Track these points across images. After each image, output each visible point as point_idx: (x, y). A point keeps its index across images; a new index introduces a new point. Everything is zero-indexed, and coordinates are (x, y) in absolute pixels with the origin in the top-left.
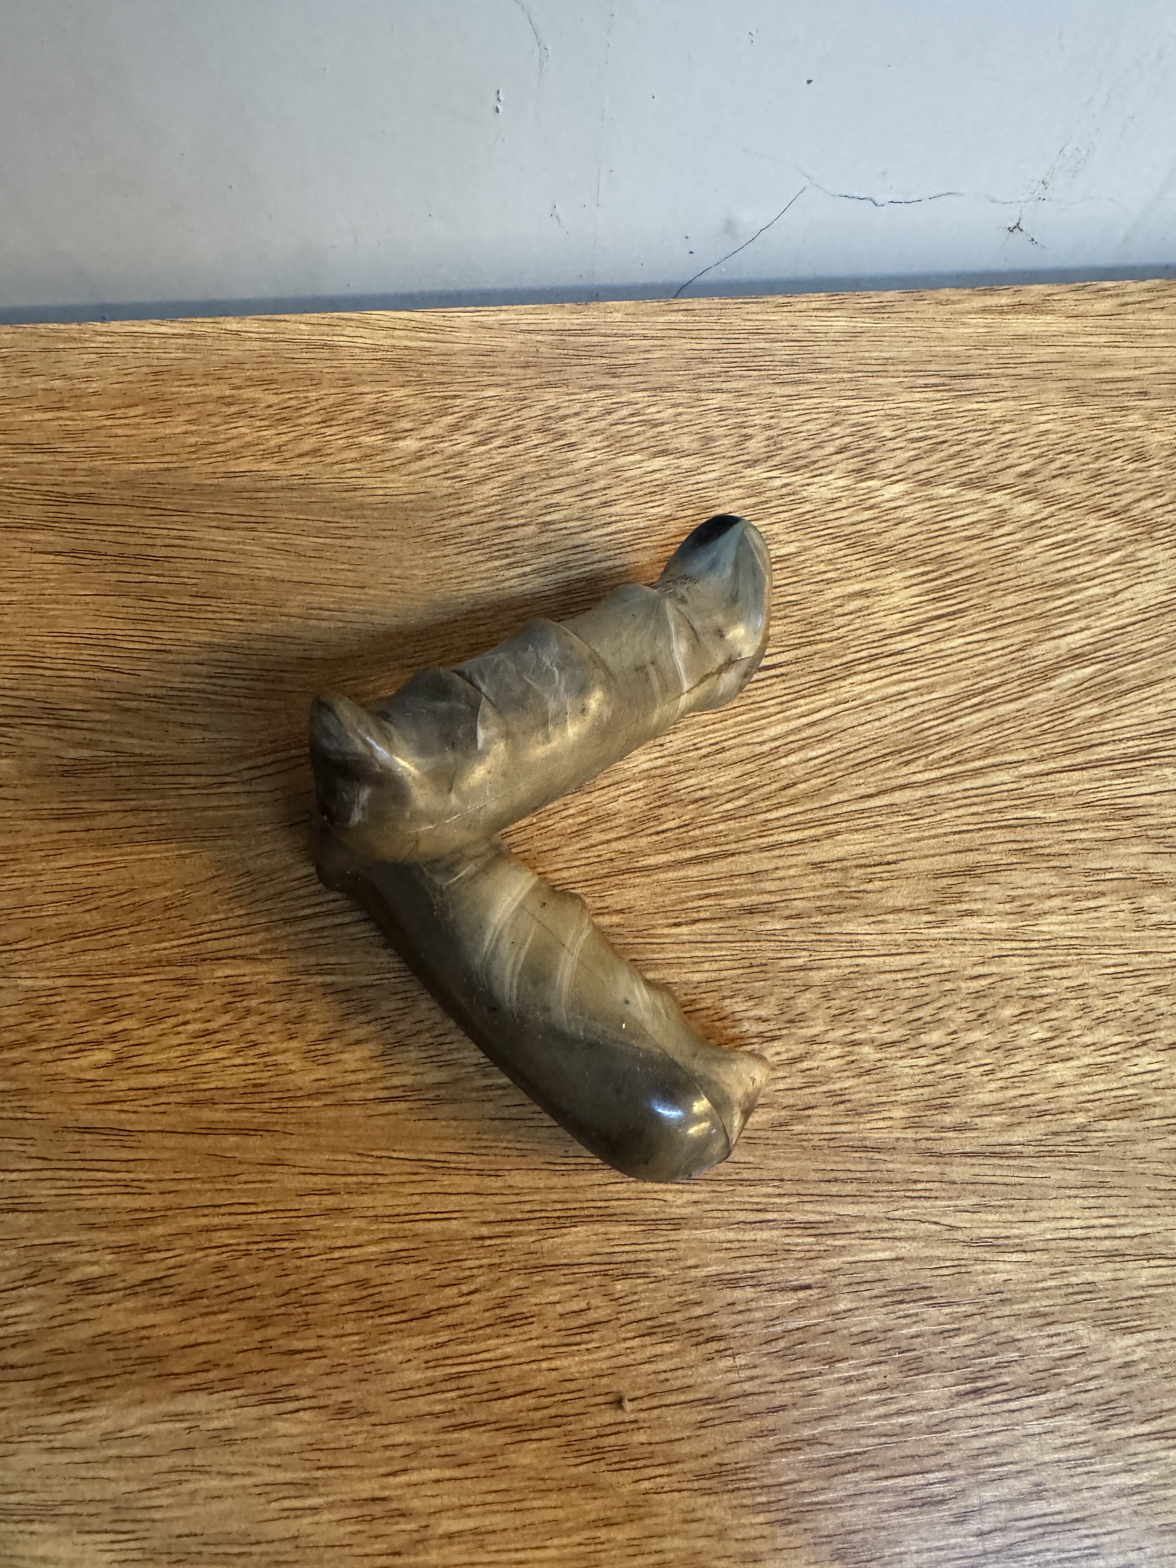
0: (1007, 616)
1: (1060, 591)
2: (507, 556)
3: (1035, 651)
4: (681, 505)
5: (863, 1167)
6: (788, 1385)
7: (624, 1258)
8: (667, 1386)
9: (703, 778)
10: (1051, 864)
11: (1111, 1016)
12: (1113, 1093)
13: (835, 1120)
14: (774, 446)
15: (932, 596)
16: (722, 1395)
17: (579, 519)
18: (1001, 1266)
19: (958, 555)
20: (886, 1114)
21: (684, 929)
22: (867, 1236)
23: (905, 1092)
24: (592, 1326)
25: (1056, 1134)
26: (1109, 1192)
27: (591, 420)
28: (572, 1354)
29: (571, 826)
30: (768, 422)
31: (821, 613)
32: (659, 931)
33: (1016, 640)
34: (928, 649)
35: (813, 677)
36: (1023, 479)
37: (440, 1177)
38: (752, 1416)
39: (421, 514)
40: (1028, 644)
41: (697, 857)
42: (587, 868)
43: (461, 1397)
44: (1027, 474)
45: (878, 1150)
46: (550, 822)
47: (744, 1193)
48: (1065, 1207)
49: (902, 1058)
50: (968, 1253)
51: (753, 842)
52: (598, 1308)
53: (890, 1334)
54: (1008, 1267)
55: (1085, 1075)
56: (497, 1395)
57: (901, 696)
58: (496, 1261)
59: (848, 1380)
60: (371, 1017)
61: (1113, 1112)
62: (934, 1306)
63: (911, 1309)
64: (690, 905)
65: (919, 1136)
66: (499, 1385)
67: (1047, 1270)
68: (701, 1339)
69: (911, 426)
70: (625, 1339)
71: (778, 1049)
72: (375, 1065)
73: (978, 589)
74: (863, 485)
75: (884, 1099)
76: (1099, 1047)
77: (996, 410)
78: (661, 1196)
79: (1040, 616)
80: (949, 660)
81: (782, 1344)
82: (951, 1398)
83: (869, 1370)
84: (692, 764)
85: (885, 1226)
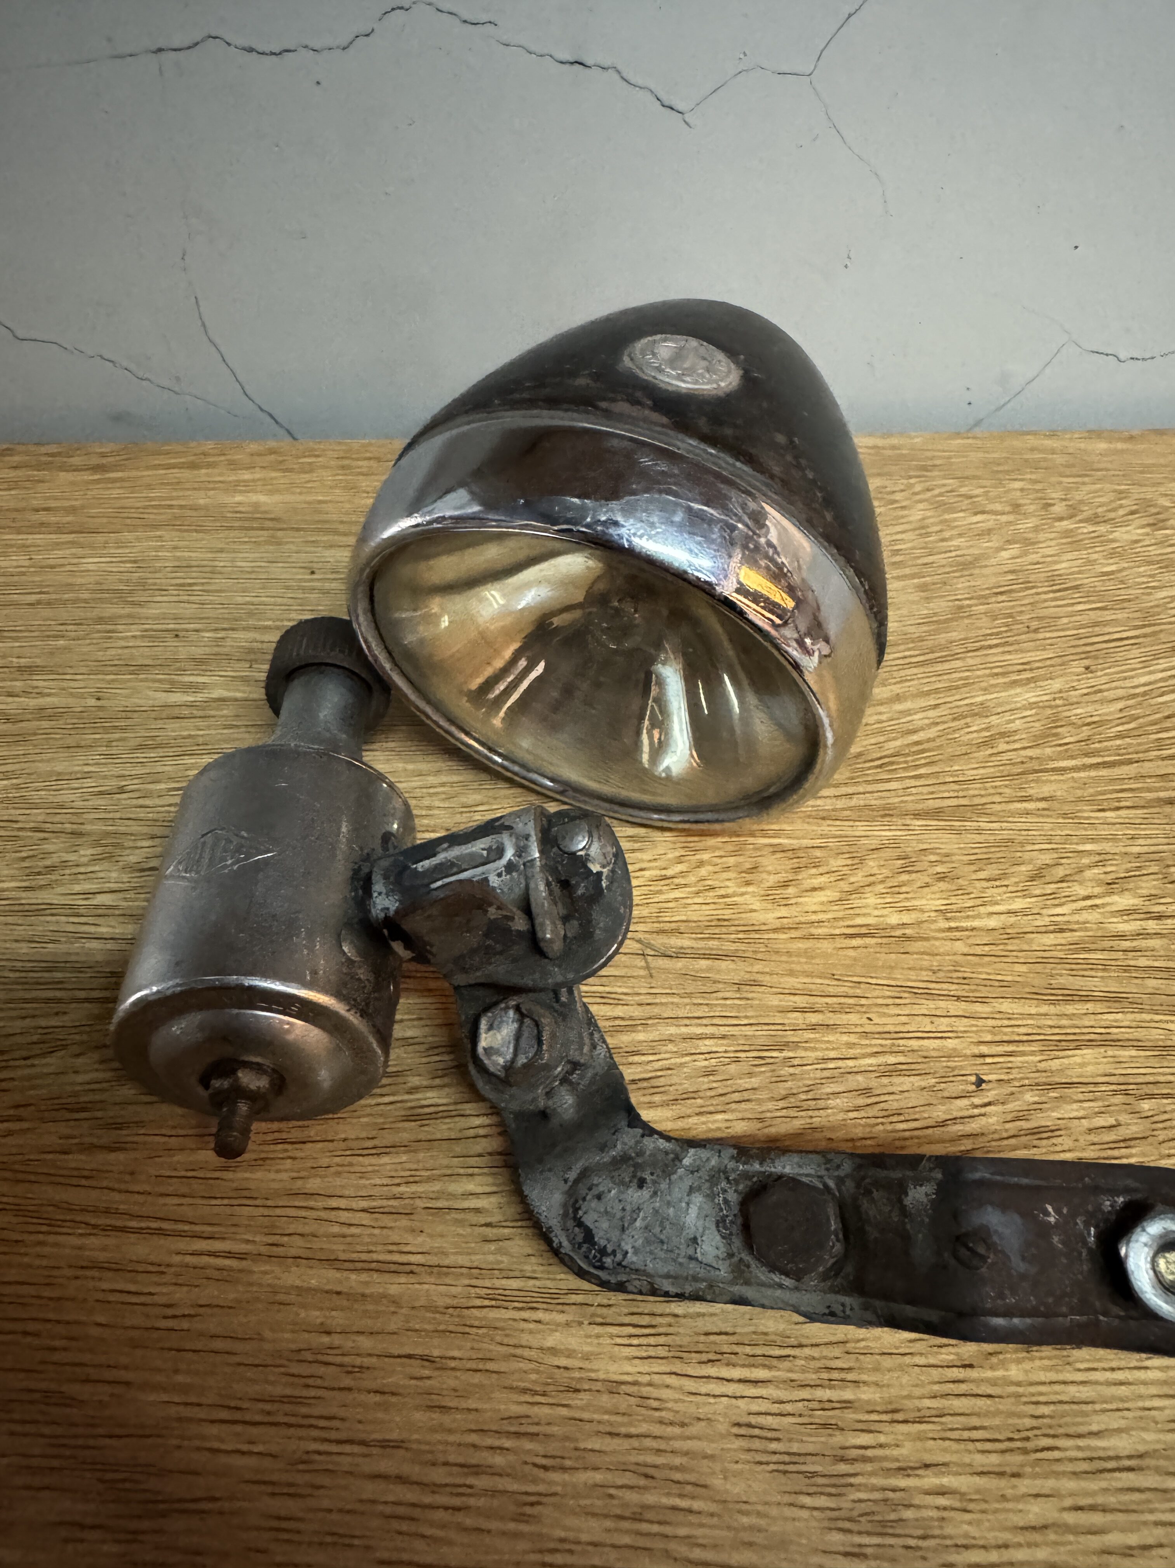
21: (1108, 814)
32: (1086, 815)
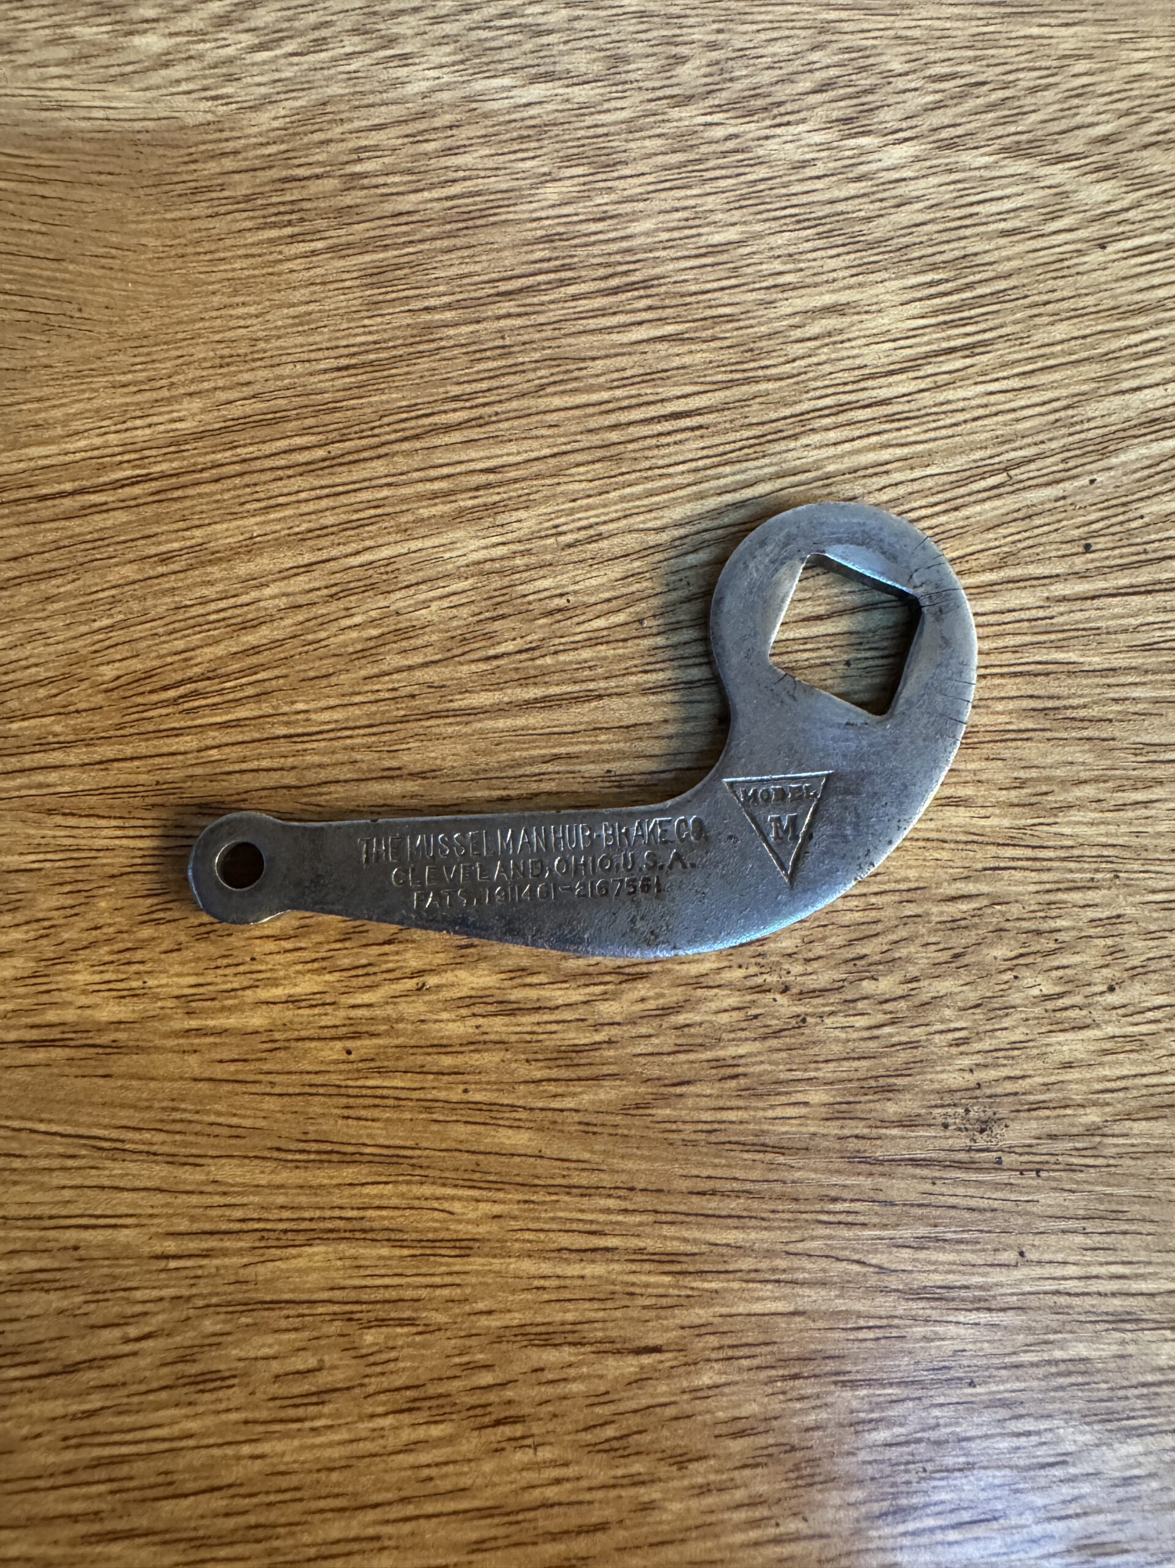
0: (1053, 355)
1: (1140, 321)
2: (290, 223)
3: (1092, 409)
4: (569, 159)
5: (755, 1175)
6: (613, 1493)
7: (380, 1295)
8: (429, 1488)
9: (564, 579)
10: (1085, 733)
11: (1153, 966)
12: (1145, 1081)
13: (720, 1103)
14: (721, 75)
15: (941, 318)
16: (512, 1503)
17: (410, 172)
18: (952, 1330)
19: (987, 258)
20: (800, 1097)
22: (752, 1277)
23: (831, 1066)
24: (321, 1396)
25: (1052, 1137)
26: (1125, 1227)
27: (437, 20)
28: (287, 1435)
29: (354, 642)
30: (713, 37)
31: (769, 336)
33: (1064, 392)
34: (927, 398)
35: (746, 434)
36: (1096, 148)
37: (108, 1164)
38: (554, 1537)
39: (160, 151)
40: (1082, 399)
41: (544, 699)
42: (374, 708)
43: (113, 1492)
44: (1106, 140)
45: (780, 1150)
46: (323, 635)
47: (569, 1207)
48: (1054, 1247)
49: (832, 1013)
50: (902, 1308)
51: (633, 679)
52: (334, 1367)
53: (775, 1423)
54: (961, 1331)
55: (1106, 1052)
56: (170, 1490)
57: (880, 468)
58: (185, 1292)
59: (704, 1490)
60: (20, 917)
61: (1142, 1109)
62: (844, 1383)
63: (809, 1388)
64: (529, 770)
65: (847, 1132)
66: (175, 1477)
67: (1021, 1338)
68: (487, 1420)
69: (934, 56)
70: (373, 1416)
71: (643, 993)
72: (22, 990)
73: (1013, 312)
74: (852, 142)
75: (799, 1074)
76: (1130, 1011)
77: (1068, 39)
78: (446, 1205)
79: (1105, 358)
80: (960, 417)
81: (610, 1432)
82: (858, 1521)
83: (736, 1474)
84: (549, 557)
85: (782, 1263)
